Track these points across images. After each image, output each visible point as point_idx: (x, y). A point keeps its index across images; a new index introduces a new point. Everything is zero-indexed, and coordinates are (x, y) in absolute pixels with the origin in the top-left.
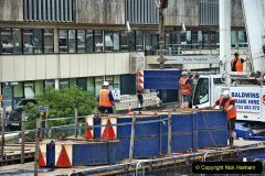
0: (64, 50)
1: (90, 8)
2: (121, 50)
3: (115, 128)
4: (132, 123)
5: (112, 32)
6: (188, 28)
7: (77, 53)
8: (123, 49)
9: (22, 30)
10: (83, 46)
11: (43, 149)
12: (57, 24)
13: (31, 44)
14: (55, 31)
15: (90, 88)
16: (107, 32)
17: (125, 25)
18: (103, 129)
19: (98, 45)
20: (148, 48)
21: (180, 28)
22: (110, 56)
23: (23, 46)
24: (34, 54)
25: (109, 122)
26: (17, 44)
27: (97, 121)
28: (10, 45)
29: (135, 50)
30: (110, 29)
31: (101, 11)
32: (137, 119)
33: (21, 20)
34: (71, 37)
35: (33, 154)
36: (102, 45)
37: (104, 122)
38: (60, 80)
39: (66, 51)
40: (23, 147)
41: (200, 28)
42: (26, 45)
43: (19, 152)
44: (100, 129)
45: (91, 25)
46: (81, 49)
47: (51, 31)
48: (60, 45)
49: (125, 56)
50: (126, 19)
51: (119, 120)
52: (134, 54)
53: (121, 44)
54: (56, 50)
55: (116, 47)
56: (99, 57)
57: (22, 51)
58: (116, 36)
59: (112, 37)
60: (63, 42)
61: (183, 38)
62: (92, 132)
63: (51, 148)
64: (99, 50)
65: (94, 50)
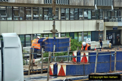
0: (63, 18)
2: (92, 19)
3: (87, 57)
4: (96, 55)
5: (88, 10)
7: (70, 20)
8: (93, 18)
9: (43, 9)
10: (73, 17)
11: (52, 67)
12: (61, 5)
13: (47, 15)
15: (76, 38)
16: (85, 10)
17: (94, 7)
18: (82, 57)
19: (80, 16)
20: (106, 18)
22: (86, 22)
23: (43, 16)
24: (49, 20)
25: (85, 54)
26: (41, 15)
27: (79, 54)
28: (37, 16)
29: (99, 18)
30: (87, 8)
32: (99, 53)
33: (43, 3)
34: (67, 12)
35: (47, 69)
36: (82, 16)
37: (82, 54)
38: (61, 33)
39: (64, 19)
40: (42, 66)
42: (45, 16)
43: (40, 68)
44: (80, 57)
45: (77, 6)
47: (58, 9)
48: (61, 16)
49: (94, 22)
50: (95, 3)
51: (89, 54)
52: (98, 21)
53: (92, 16)
55: (90, 17)
56: (81, 22)
57: (43, 19)
58: (89, 12)
59: (87, 13)
60: (63, 15)
62: (76, 59)
63: (55, 67)
64: (81, 19)
65: (78, 19)
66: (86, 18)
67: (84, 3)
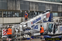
0: (4, 16)
1: (11, 6)
2: (19, 17)
5: (17, 12)
6: (36, 12)
7: (8, 17)
8: (20, 16)
10: (10, 16)
12: (3, 10)
14: (2, 12)
16: (15, 12)
17: (20, 11)
19: (13, 15)
21: (34, 12)
22: (16, 18)
29: (23, 17)
31: (14, 7)
34: (6, 13)
36: (14, 15)
38: (3, 24)
39: (5, 17)
41: (39, 12)
45: (12, 10)
46: (9, 16)
47: (1, 12)
48: (4, 15)
49: (20, 18)
50: (21, 9)
52: (22, 18)
54: (3, 16)
56: (14, 18)
59: (17, 14)
61: (35, 14)
64: (13, 17)
65: (12, 17)
66: (16, 17)
67: (15, 9)
